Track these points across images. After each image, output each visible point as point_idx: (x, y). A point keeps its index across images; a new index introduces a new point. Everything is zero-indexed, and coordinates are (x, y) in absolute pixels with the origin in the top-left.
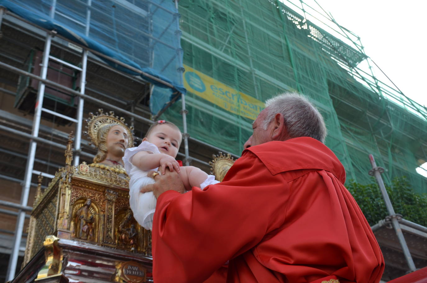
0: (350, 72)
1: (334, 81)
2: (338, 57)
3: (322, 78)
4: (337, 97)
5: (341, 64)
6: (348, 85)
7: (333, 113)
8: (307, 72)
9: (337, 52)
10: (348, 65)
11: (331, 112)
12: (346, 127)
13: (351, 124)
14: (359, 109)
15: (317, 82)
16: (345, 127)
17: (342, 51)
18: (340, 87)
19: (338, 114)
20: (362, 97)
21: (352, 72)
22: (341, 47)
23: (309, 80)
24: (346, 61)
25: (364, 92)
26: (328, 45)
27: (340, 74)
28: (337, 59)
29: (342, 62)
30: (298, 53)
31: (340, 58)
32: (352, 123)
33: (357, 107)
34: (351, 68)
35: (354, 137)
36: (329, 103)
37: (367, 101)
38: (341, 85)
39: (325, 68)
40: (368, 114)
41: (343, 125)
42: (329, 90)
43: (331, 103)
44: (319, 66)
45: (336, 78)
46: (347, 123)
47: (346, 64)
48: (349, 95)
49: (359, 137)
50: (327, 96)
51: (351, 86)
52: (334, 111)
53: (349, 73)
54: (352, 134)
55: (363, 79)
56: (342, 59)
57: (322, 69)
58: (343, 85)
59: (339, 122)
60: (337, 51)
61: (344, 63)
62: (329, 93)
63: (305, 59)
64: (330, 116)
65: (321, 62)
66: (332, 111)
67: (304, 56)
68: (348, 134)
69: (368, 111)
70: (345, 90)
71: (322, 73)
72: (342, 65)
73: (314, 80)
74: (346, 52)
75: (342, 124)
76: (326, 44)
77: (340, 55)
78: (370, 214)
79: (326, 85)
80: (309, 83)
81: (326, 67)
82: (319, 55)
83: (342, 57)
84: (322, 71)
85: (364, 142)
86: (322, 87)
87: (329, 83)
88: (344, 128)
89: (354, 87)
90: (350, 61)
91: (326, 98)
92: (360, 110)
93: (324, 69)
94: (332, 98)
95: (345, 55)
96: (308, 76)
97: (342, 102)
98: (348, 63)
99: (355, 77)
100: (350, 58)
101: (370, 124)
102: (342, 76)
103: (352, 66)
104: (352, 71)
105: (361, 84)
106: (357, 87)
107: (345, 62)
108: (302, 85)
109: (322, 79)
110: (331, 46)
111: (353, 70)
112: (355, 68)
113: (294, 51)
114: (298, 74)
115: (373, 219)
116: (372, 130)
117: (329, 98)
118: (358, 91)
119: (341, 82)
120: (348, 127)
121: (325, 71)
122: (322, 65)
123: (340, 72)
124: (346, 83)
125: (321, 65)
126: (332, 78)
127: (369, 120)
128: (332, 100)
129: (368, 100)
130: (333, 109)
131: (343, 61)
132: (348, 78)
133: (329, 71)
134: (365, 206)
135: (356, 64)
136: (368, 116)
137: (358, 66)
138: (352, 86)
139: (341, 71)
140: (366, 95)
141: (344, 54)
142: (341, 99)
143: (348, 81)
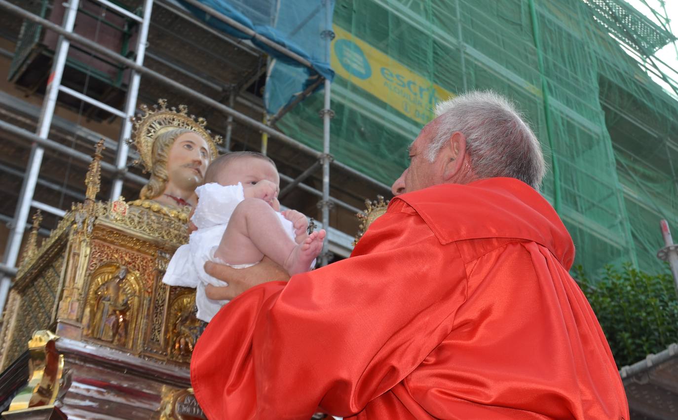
0: (642, 63)
1: (611, 79)
2: (621, 34)
3: (588, 70)
4: (614, 107)
5: (626, 48)
6: (636, 88)
7: (604, 137)
8: (563, 57)
9: (621, 26)
10: (638, 51)
11: (601, 135)
12: (627, 165)
13: (635, 161)
14: (655, 133)
15: (580, 78)
16: (625, 166)
17: (630, 24)
18: (621, 90)
19: (613, 139)
20: (660, 112)
21: (645, 64)
22: (628, 16)
23: (567, 74)
24: (636, 44)
25: (664, 103)
26: (605, 11)
27: (623, 65)
28: (620, 39)
29: (628, 44)
30: (550, 21)
31: (625, 37)
32: (637, 158)
33: (649, 129)
34: (645, 56)
35: (640, 184)
36: (599, 117)
37: (669, 120)
38: (624, 87)
39: (595, 52)
40: (668, 144)
41: (623, 161)
42: (601, 93)
43: (602, 118)
44: (586, 48)
45: (614, 73)
46: (630, 157)
47: (635, 48)
48: (637, 106)
49: (650, 184)
50: (595, 103)
51: (642, 90)
52: (607, 134)
53: (639, 65)
54: (636, 178)
55: (665, 78)
56: (629, 40)
57: (589, 53)
58: (627, 86)
59: (615, 155)
60: (620, 23)
61: (631, 46)
62: (600, 98)
63: (561, 35)
64: (598, 143)
65: (589, 41)
66: (603, 133)
67: (560, 28)
68: (629, 178)
69: (669, 139)
70: (630, 96)
71: (589, 61)
72: (629, 49)
73: (576, 73)
74: (636, 27)
75: (619, 158)
76: (601, 9)
77: (625, 30)
78: (657, 330)
79: (595, 85)
80: (564, 78)
81: (598, 51)
82: (587, 28)
83: (628, 35)
84: (591, 58)
85: (657, 195)
86: (588, 87)
87: (602, 81)
88: (622, 166)
89: (648, 93)
90: (643, 44)
91: (594, 108)
92: (655, 136)
93: (593, 54)
94: (604, 108)
95: (635, 32)
96: (565, 65)
97: (622, 118)
98: (639, 47)
99: (650, 74)
100: (644, 39)
101: (671, 162)
102: (626, 69)
103: (646, 53)
104: (645, 61)
105: (659, 88)
106: (652, 92)
107: (634, 46)
108: (551, 81)
109: (589, 73)
110: (611, 13)
111: (648, 60)
112: (651, 57)
113: (542, 16)
114: (546, 60)
115: (663, 340)
116: (674, 174)
117: (600, 109)
118: (653, 99)
119: (623, 80)
120: (631, 165)
121: (596, 57)
122: (591, 46)
123: (623, 62)
124: (633, 83)
125: (589, 47)
126: (608, 73)
127: (669, 155)
128: (604, 113)
129: (671, 119)
130: (605, 129)
131: (630, 43)
132: (636, 74)
133: (603, 59)
134: (648, 314)
135: (655, 50)
136: (669, 148)
137: (656, 54)
138: (644, 90)
139: (625, 60)
140: (668, 110)
141: (633, 29)
142: (621, 112)
143: (636, 79)
